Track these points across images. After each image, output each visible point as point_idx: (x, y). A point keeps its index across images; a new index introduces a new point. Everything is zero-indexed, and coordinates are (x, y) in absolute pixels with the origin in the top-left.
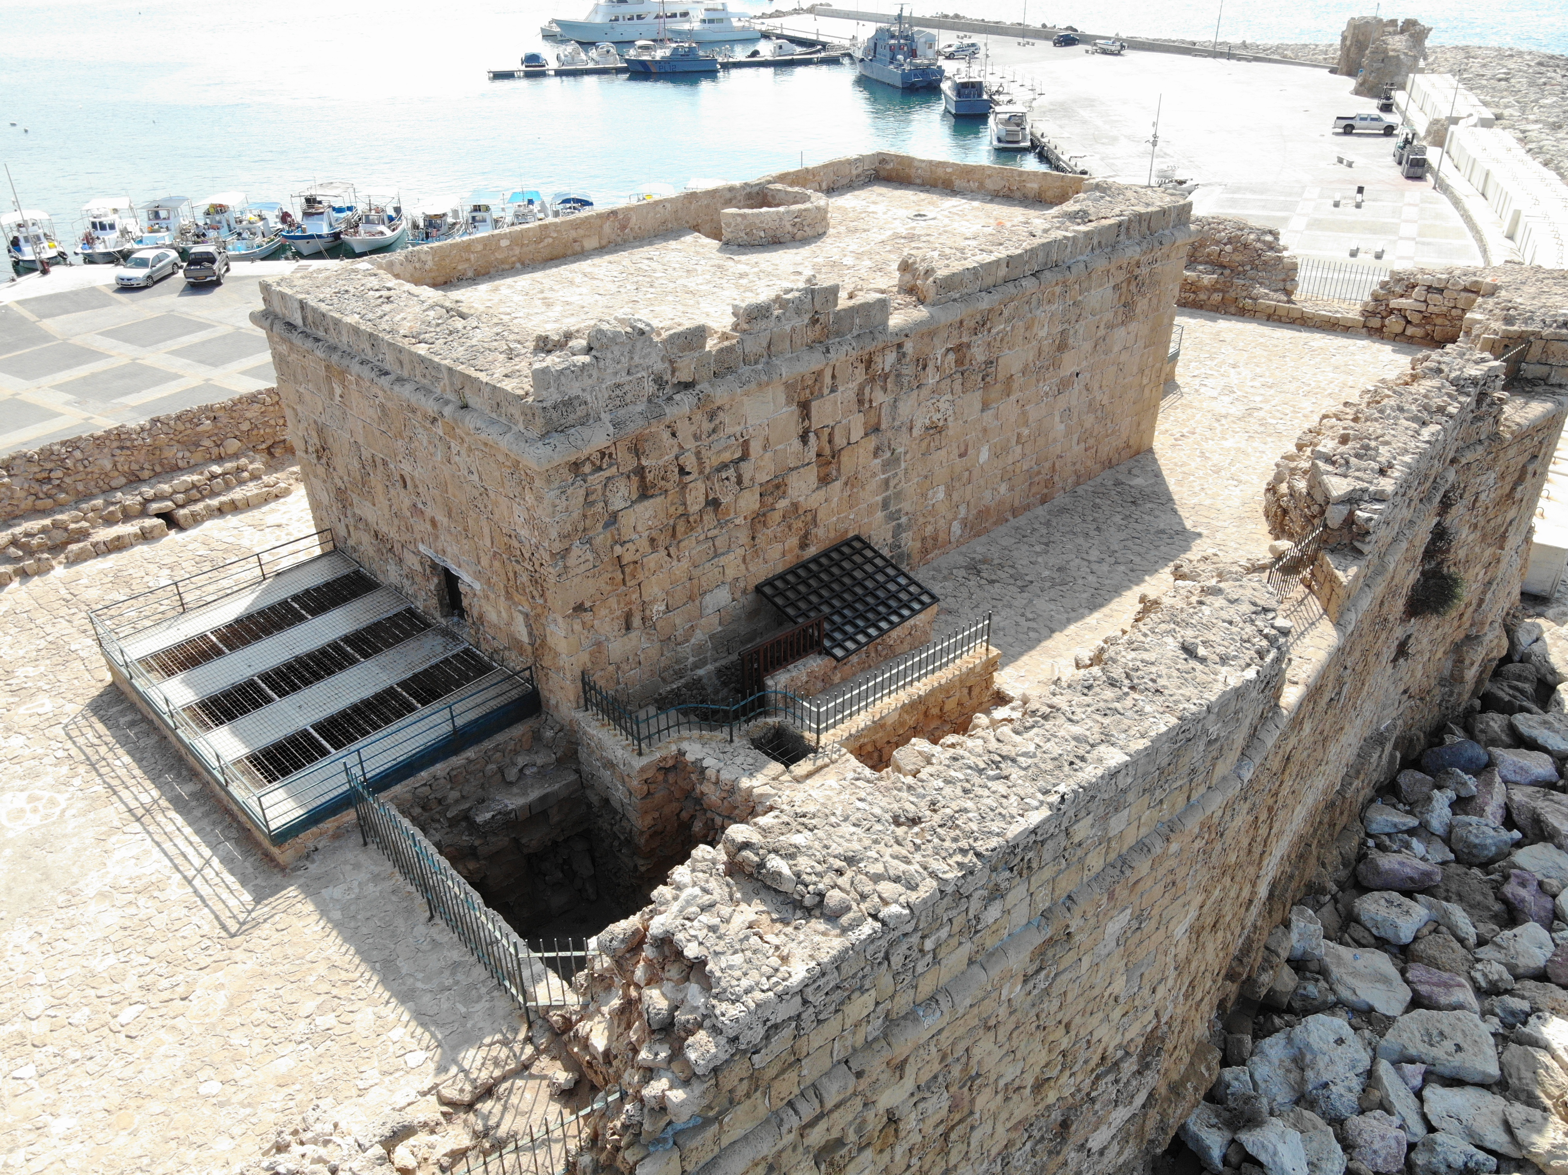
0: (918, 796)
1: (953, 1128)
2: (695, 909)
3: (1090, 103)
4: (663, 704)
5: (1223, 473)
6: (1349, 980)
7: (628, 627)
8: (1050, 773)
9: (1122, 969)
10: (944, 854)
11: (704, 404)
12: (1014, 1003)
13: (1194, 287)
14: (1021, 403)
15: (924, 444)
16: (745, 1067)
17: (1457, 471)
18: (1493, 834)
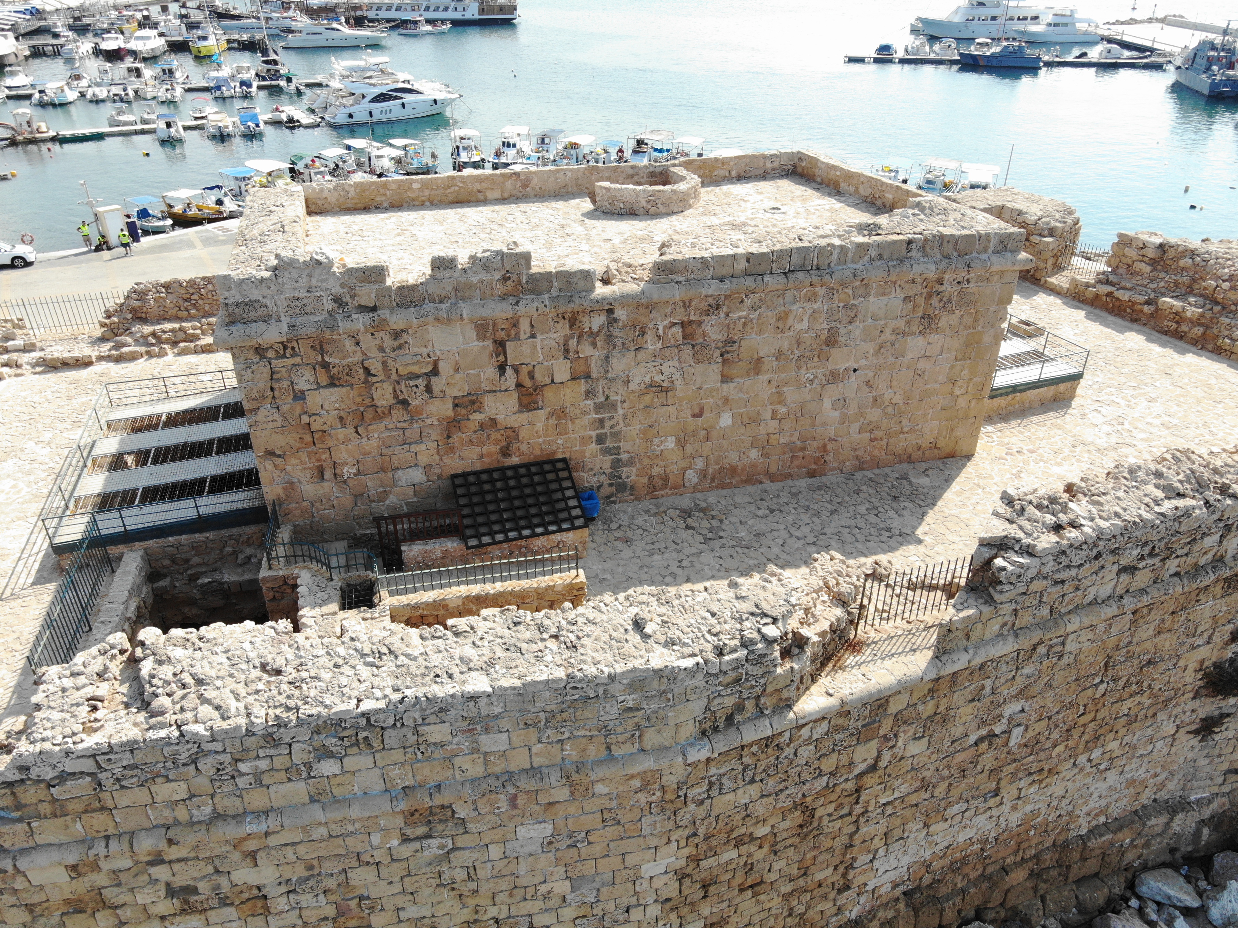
7: (322, 478)
8: (413, 677)
9: (562, 875)
10: (271, 703)
11: (378, 326)
12: (394, 852)
13: (1178, 317)
14: (774, 383)
15: (648, 398)
16: (42, 792)
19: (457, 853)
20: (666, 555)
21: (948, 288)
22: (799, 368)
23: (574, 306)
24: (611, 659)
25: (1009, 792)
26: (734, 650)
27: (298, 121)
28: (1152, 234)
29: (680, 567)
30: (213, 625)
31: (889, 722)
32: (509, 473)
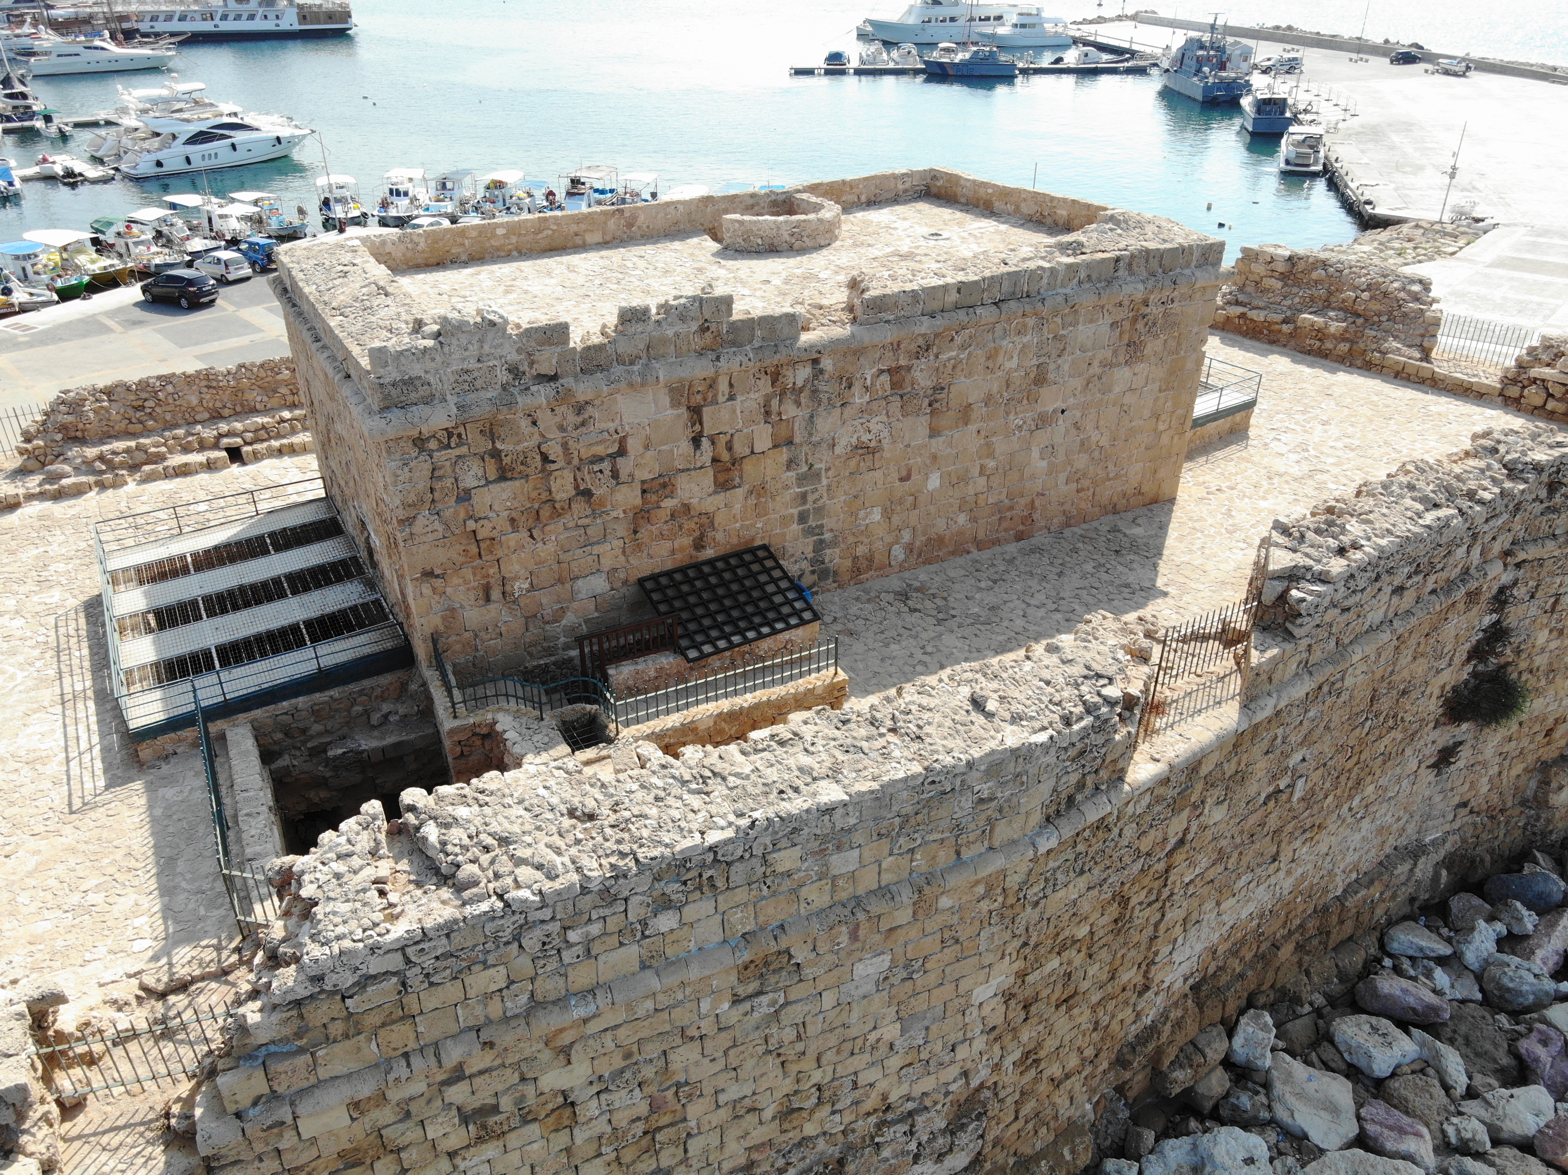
0: (605, 795)
1: (659, 1129)
2: (332, 855)
3: (1407, 127)
4: (528, 676)
5: (1237, 535)
6: (1291, 1100)
7: (488, 600)
8: (754, 798)
9: (894, 1017)
10: (600, 852)
11: (563, 397)
12: (722, 1019)
13: (1320, 334)
14: (983, 433)
15: (853, 463)
16: (334, 1007)
17: (1518, 566)
18: (1535, 981)
19: (789, 1009)
20: (904, 643)
21: (1155, 310)
22: (1007, 414)
23: (782, 357)
24: (963, 745)
25: (1285, 857)
26: (1081, 718)
27: (81, 175)
29: (925, 653)
30: (485, 776)
31: (1199, 786)
32: (706, 569)
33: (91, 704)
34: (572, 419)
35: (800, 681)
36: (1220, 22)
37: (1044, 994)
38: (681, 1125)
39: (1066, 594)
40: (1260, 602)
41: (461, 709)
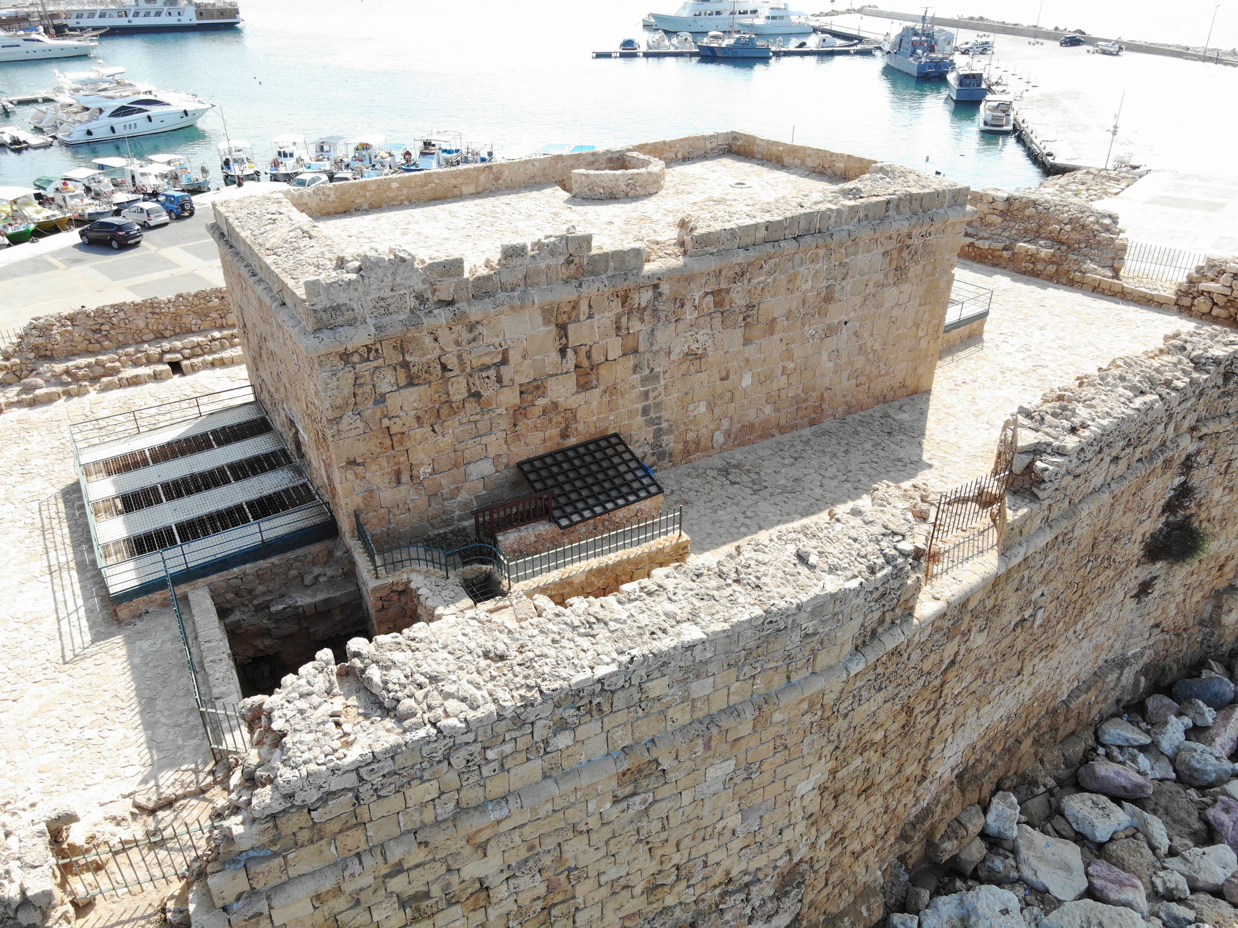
0: (512, 639)
1: (554, 905)
2: (295, 695)
3: (1076, 95)
4: (431, 543)
6: (1034, 862)
7: (399, 482)
8: (631, 638)
9: (736, 809)
10: (512, 686)
11: (459, 318)
12: (605, 817)
13: (1033, 258)
14: (784, 341)
15: (684, 367)
16: (302, 819)
17: (1201, 438)
18: (1217, 762)
19: (656, 806)
20: (729, 510)
21: (916, 242)
22: (803, 325)
23: (630, 283)
24: (793, 591)
25: (1027, 671)
26: (882, 568)
27: (25, 142)
28: (996, 189)
29: (746, 517)
30: (415, 626)
31: (967, 618)
32: (571, 454)
33: (74, 574)
34: (466, 336)
35: (652, 542)
36: (929, 15)
37: (849, 786)
38: (571, 902)
39: (853, 468)
40: (1011, 471)
41: (382, 571)
